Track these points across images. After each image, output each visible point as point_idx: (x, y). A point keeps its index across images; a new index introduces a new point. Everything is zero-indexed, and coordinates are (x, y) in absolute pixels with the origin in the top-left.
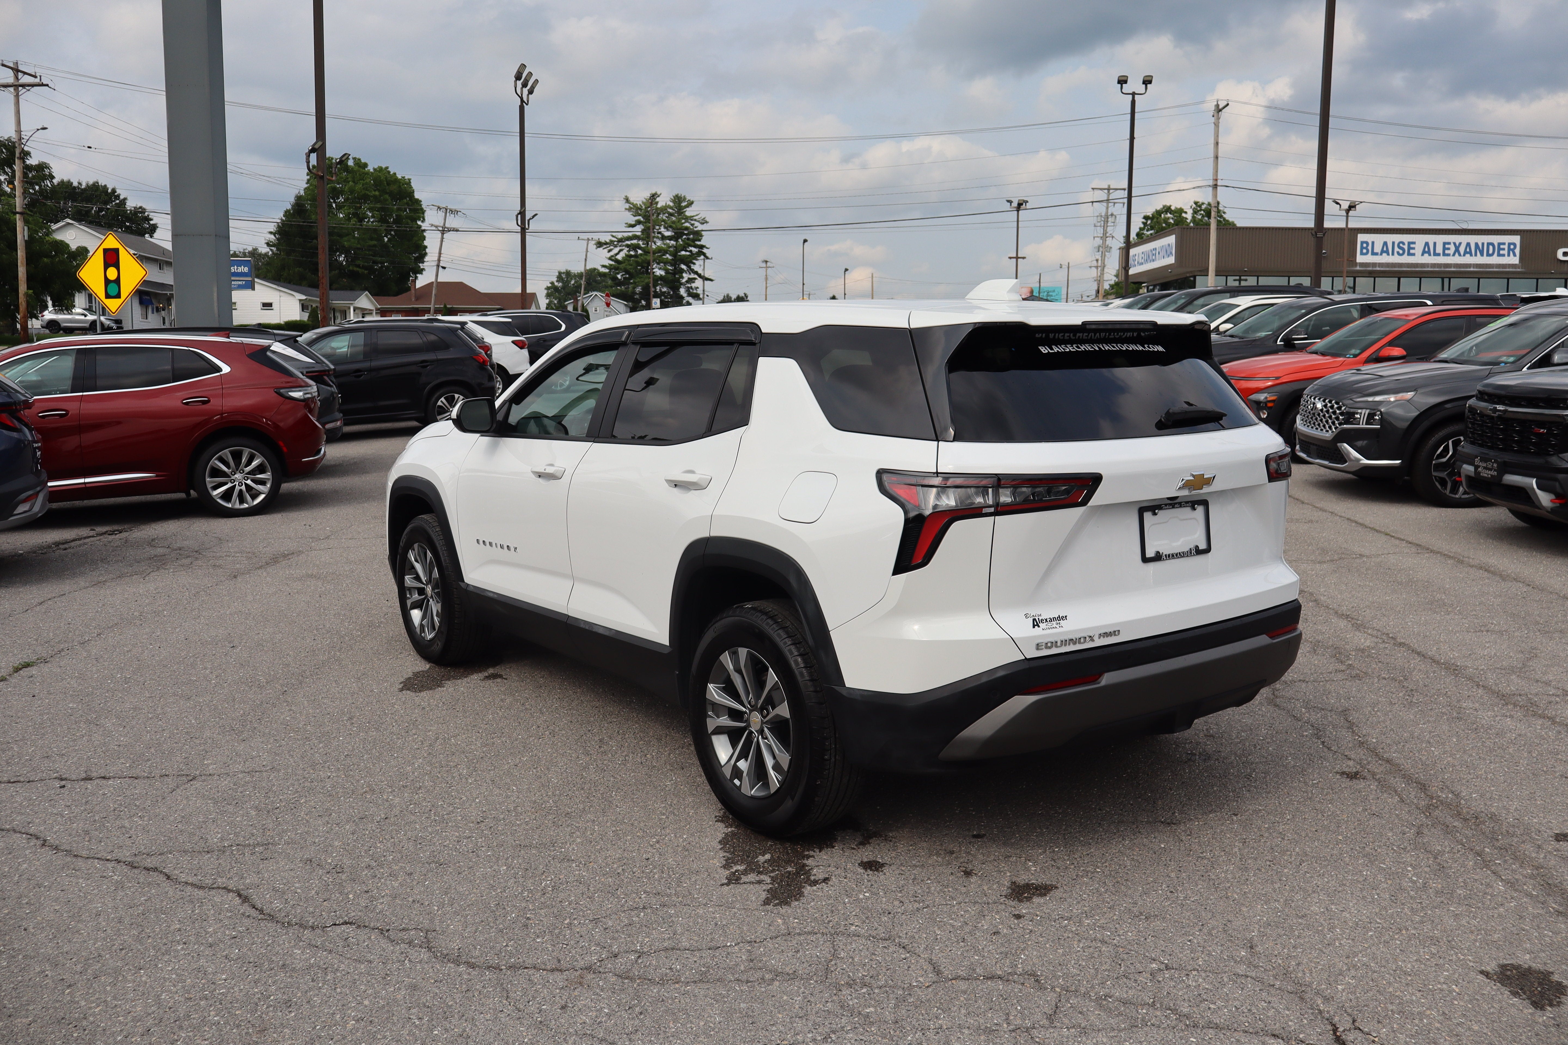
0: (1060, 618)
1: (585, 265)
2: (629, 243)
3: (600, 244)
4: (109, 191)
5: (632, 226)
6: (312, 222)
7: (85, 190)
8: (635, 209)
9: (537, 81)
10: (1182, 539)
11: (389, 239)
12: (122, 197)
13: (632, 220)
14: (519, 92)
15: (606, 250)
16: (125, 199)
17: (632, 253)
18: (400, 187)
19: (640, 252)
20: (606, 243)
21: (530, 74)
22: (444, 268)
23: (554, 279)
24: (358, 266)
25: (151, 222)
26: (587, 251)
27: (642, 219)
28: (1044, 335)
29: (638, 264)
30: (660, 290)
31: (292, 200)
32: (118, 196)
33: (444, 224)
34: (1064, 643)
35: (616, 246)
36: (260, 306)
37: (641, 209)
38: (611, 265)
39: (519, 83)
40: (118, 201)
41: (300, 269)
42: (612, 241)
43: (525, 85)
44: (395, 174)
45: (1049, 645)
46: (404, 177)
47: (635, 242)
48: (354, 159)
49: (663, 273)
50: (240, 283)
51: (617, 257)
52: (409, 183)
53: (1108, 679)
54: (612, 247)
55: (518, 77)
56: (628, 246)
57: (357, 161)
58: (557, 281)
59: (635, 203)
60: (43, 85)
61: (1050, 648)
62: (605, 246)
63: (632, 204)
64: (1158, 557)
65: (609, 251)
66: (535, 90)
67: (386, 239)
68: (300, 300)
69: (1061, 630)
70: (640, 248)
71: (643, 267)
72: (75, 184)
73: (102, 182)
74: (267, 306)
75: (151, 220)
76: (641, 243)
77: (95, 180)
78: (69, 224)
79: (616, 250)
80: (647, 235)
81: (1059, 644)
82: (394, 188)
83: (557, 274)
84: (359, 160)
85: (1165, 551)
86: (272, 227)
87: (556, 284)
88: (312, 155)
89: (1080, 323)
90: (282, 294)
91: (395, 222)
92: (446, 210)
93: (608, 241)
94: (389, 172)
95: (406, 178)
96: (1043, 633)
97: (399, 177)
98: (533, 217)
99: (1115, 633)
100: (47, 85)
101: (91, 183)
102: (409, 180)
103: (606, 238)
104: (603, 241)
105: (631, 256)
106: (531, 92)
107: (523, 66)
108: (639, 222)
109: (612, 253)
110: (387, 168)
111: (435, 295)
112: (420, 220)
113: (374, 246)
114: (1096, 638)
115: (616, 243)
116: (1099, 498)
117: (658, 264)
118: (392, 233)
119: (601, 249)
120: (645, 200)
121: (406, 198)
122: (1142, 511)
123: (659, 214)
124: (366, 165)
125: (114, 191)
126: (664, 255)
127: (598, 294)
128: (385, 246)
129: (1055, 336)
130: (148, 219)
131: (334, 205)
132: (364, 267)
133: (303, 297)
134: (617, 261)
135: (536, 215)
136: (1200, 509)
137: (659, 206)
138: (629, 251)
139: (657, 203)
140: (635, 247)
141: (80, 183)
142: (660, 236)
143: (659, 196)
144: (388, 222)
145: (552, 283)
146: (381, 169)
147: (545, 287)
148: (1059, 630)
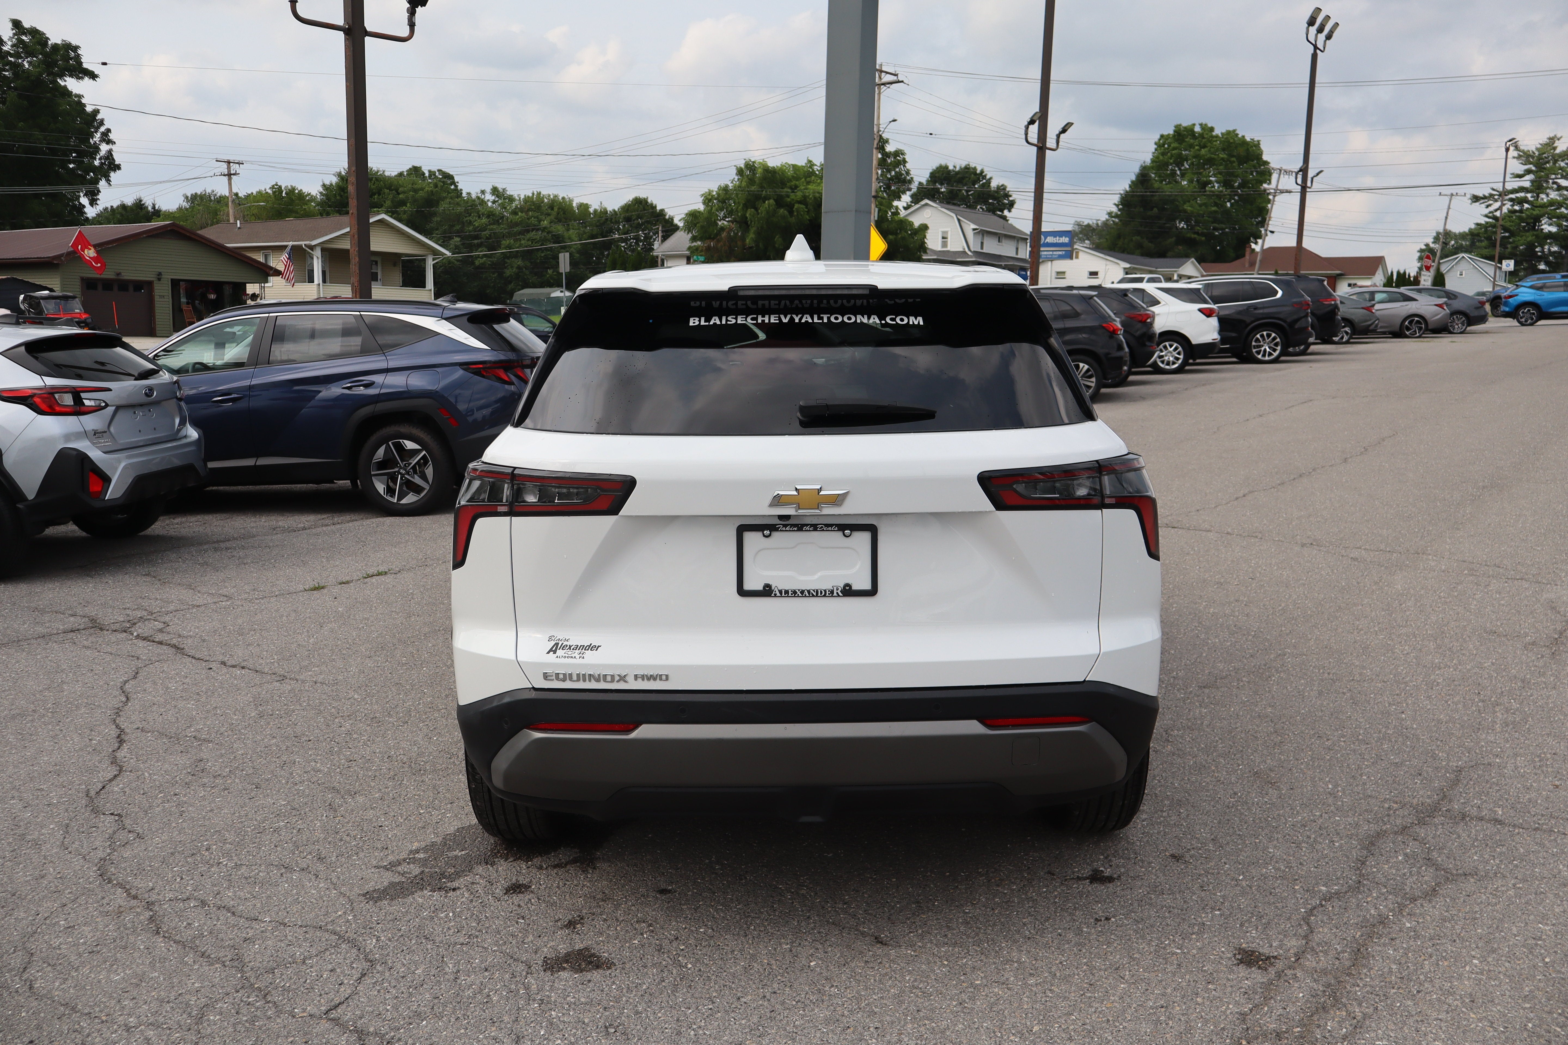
0: (591, 647)
1: (1445, 224)
2: (1513, 196)
3: (1476, 199)
4: (978, 172)
5: (1520, 176)
6: (1153, 192)
7: (959, 171)
8: (1525, 157)
9: (1337, 24)
10: (819, 574)
11: (1232, 205)
12: (988, 177)
13: (1520, 168)
14: (1312, 38)
15: (1483, 206)
16: (991, 178)
17: (1517, 208)
18: (1248, 149)
19: (1526, 206)
20: (1485, 197)
21: (1328, 18)
22: (1272, 232)
23: (1430, 240)
24: (1197, 233)
25: (1011, 199)
26: (1449, 208)
27: (1534, 168)
28: (703, 303)
29: (1521, 219)
30: (1549, 250)
31: (1137, 170)
32: (985, 176)
33: (1277, 186)
34: (581, 677)
35: (1496, 201)
36: (1087, 274)
37: (1533, 157)
38: (1487, 223)
39: (1313, 30)
40: (984, 181)
41: (1139, 238)
42: (1491, 195)
43: (1320, 30)
44: (1243, 137)
45: (561, 676)
46: (1253, 140)
47: (1522, 194)
48: (1201, 125)
49: (1554, 229)
50: (1060, 253)
51: (1495, 214)
52: (1257, 145)
53: (646, 731)
54: (1491, 202)
55: (1311, 22)
56: (1511, 200)
57: (1203, 126)
58: (1433, 243)
59: (1526, 149)
60: (899, 82)
61: (564, 680)
62: (1482, 201)
63: (1523, 151)
64: (767, 592)
65: (1487, 207)
66: (1334, 35)
67: (1228, 205)
68: (1125, 269)
69: (581, 661)
70: (1527, 201)
71: (1528, 224)
72: (951, 168)
73: (972, 165)
74: (1094, 274)
75: (1011, 196)
76: (1529, 195)
77: (967, 163)
78: (927, 204)
79: (1497, 205)
80: (1538, 187)
81: (575, 678)
82: (1242, 151)
83: (1435, 234)
84: (1206, 125)
85: (778, 584)
86: (1116, 199)
87: (1432, 245)
88: (1031, 127)
89: (726, 288)
90: (1108, 263)
91: (1241, 186)
92: (1280, 171)
93: (1487, 195)
94: (1237, 135)
95: (1256, 139)
96: (562, 662)
97: (1248, 139)
98: (1318, 174)
99: (661, 677)
100: (902, 82)
101: (963, 166)
102: (1259, 141)
103: (1487, 191)
104: (1481, 195)
105: (1515, 211)
106: (1329, 37)
107: (1318, 10)
108: (1528, 172)
109: (1491, 209)
110: (1234, 131)
111: (1260, 261)
112: (1265, 182)
113: (1215, 212)
114: (630, 679)
115: (1496, 197)
116: (632, 506)
117: (1550, 219)
118: (1236, 198)
119: (1477, 204)
120: (1539, 146)
121: (1253, 161)
122: (742, 530)
123: (1555, 161)
124: (1212, 129)
125: (982, 172)
126: (1558, 209)
127: (1465, 255)
128: (1227, 212)
129: (721, 304)
130: (1007, 196)
131: (1178, 172)
132: (1202, 234)
133: (1127, 265)
134: (1496, 218)
135: (1321, 172)
136: (864, 538)
137: (1558, 151)
138: (1512, 206)
139: (1555, 148)
140: (1521, 201)
141: (955, 167)
142: (1555, 186)
143: (1559, 139)
144: (1232, 187)
145: (1427, 245)
146: (1228, 132)
147: (1418, 249)
148: (579, 661)
